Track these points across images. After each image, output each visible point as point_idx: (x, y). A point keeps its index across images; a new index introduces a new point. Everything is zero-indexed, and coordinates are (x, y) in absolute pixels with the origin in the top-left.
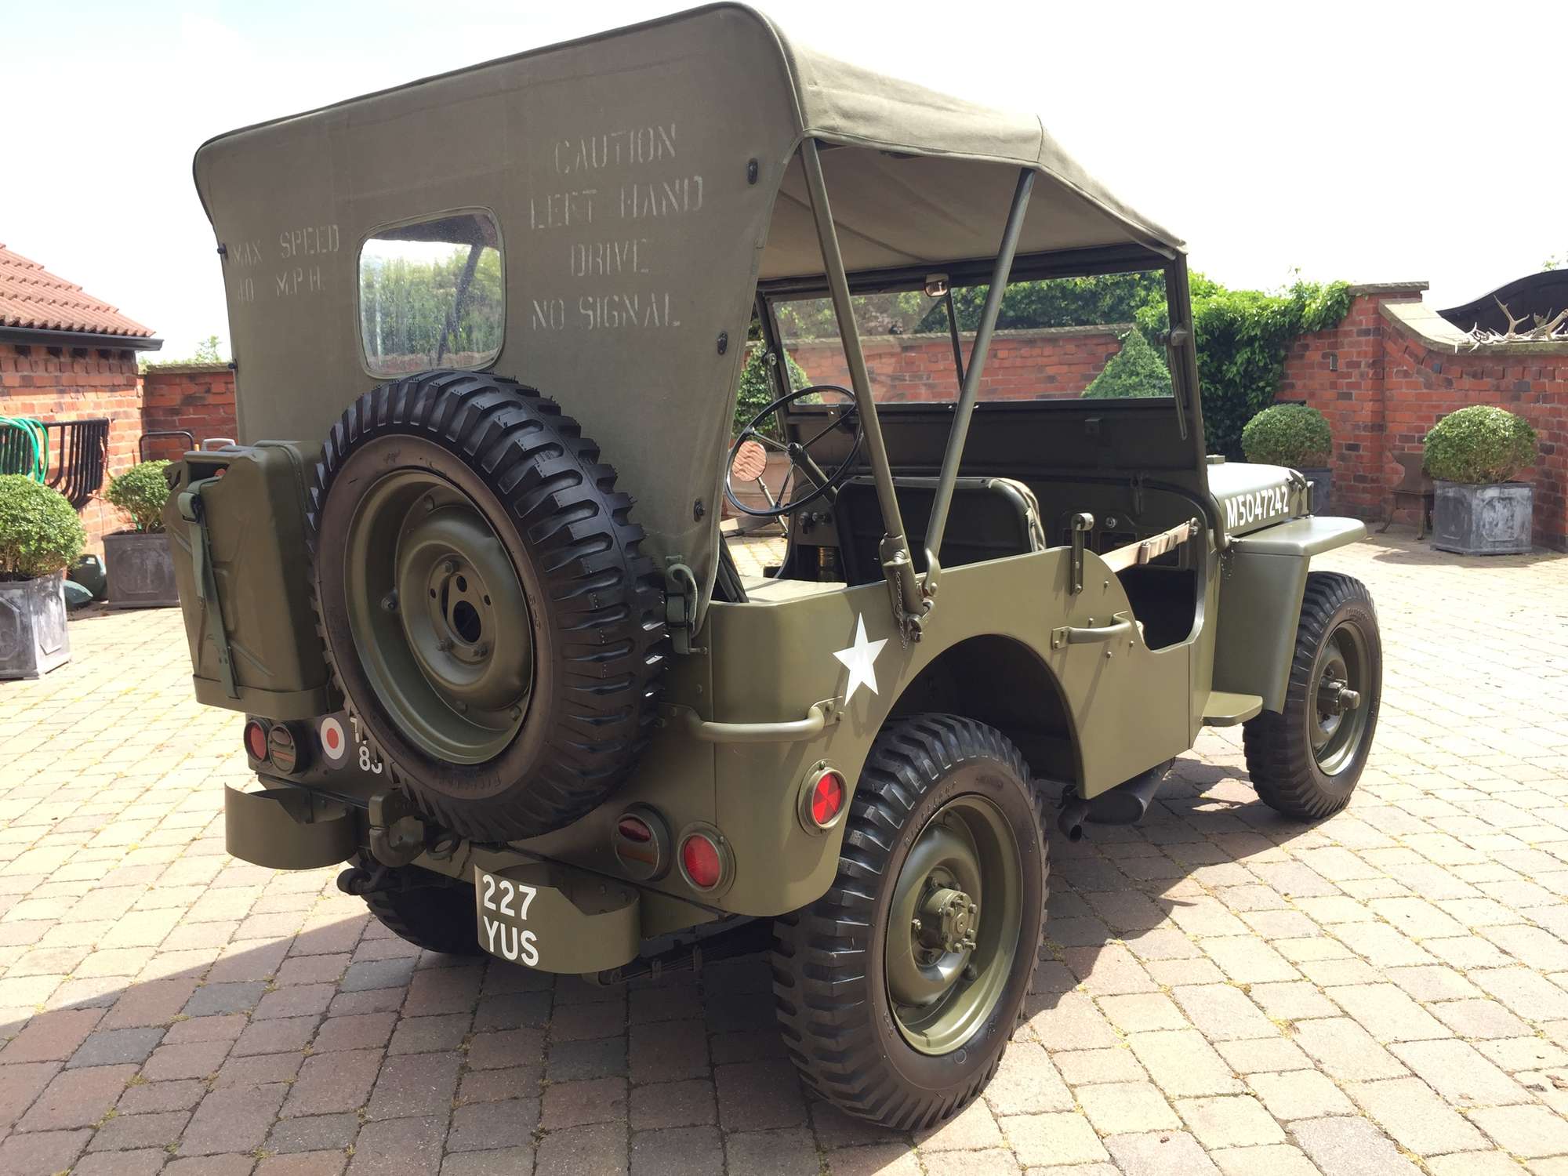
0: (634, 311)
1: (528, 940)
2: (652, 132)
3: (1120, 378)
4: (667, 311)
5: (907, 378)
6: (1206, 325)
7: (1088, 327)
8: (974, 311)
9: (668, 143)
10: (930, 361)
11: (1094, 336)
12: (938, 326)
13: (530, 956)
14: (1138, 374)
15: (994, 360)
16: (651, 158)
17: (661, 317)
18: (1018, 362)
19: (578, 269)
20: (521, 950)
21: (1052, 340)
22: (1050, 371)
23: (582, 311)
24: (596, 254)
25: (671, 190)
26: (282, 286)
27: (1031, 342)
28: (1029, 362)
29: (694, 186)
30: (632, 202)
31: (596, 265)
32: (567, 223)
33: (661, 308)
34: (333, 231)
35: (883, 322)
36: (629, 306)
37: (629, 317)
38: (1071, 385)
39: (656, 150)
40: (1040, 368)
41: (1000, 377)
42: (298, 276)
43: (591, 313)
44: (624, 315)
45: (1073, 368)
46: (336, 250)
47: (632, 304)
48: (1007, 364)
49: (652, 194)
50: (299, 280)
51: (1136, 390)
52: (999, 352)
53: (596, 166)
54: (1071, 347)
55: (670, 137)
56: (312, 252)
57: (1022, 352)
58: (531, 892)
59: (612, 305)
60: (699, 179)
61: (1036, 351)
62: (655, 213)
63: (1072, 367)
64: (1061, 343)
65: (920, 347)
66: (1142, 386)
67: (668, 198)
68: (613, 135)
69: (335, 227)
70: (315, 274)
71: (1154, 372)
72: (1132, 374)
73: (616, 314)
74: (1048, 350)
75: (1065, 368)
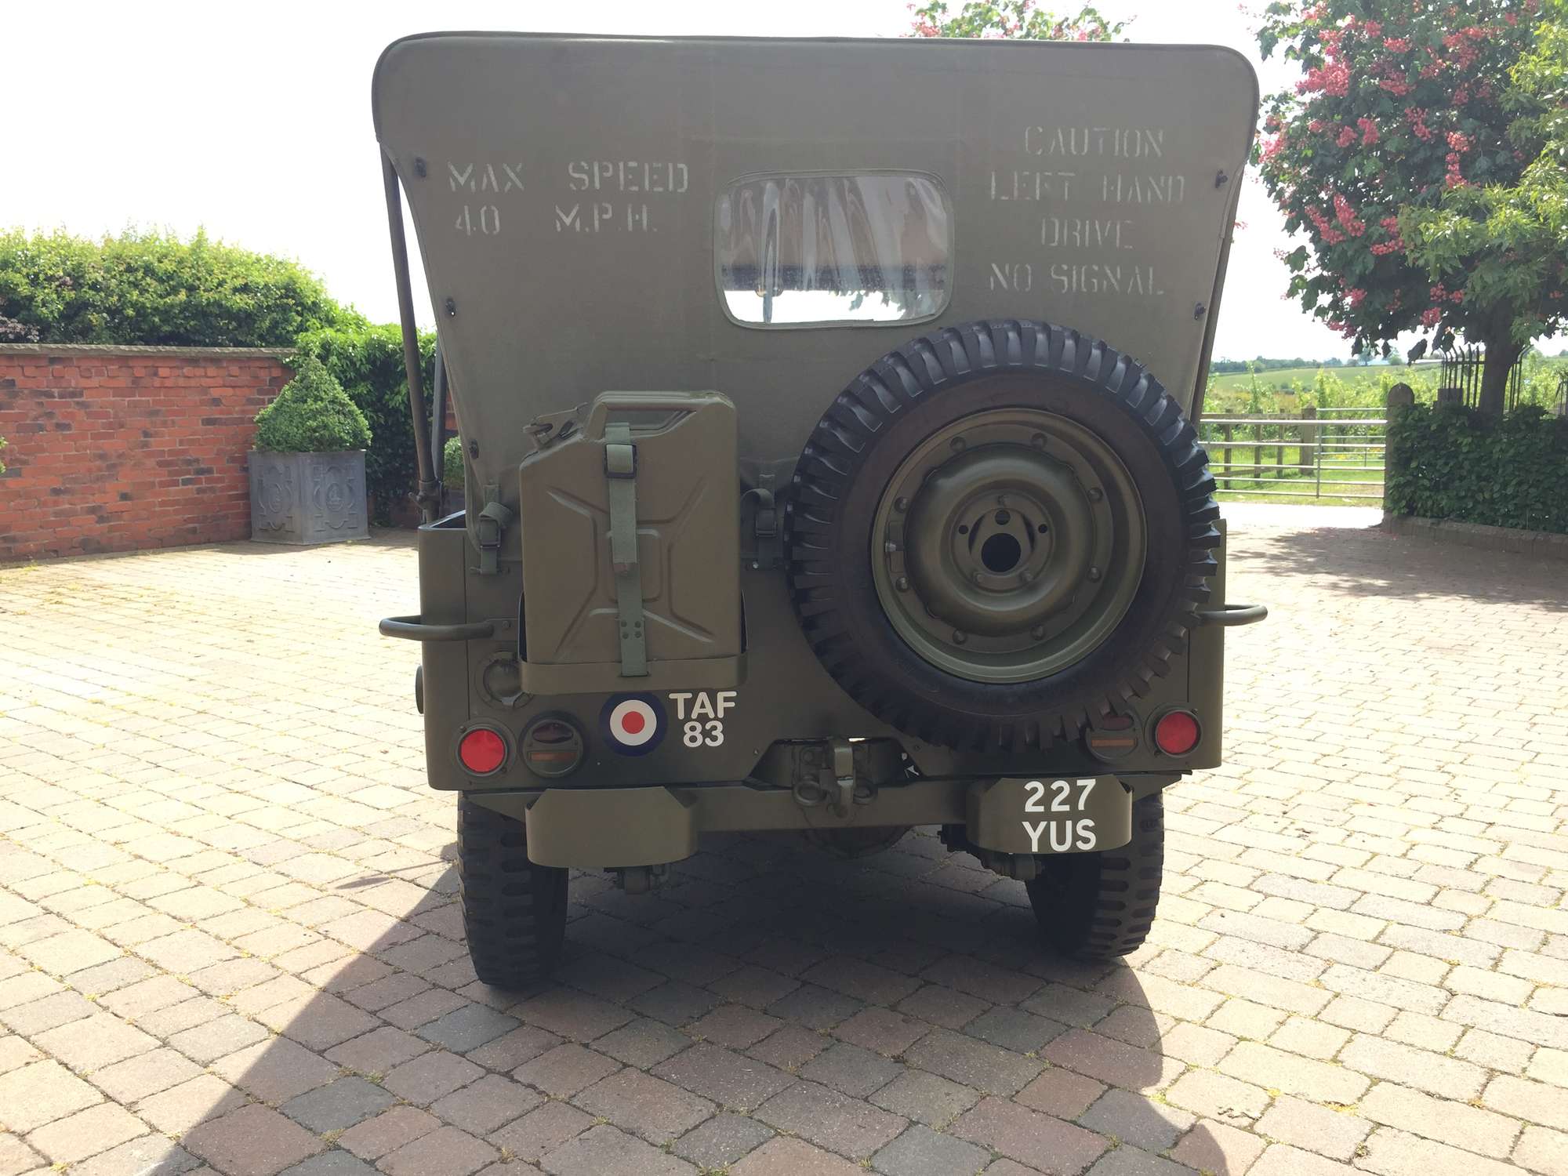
0: (1116, 280)
1: (1085, 828)
2: (1139, 134)
3: (306, 402)
4: (1151, 282)
5: (56, 395)
6: (369, 355)
7: (253, 350)
8: (120, 323)
9: (1155, 145)
10: (82, 377)
11: (259, 359)
12: (80, 337)
13: (1086, 841)
14: (322, 400)
15: (155, 378)
16: (1137, 155)
17: (1145, 287)
18: (181, 382)
19: (1050, 237)
20: (1076, 837)
21: (215, 360)
22: (215, 393)
23: (1054, 276)
24: (1072, 227)
25: (1157, 184)
26: (567, 220)
27: (193, 361)
28: (193, 382)
29: (1177, 183)
30: (1116, 188)
31: (1071, 238)
32: (1038, 198)
33: (1145, 279)
34: (678, 169)
35: (14, 328)
36: (1110, 275)
37: (1110, 285)
38: (237, 409)
39: (1143, 148)
40: (204, 390)
41: (162, 398)
42: (602, 211)
43: (1065, 279)
44: (1105, 282)
45: (238, 391)
46: (681, 190)
47: (1115, 276)
48: (168, 383)
49: (1137, 184)
50: (605, 217)
51: (323, 415)
52: (160, 369)
53: (1075, 153)
54: (234, 369)
55: (1157, 141)
56: (635, 188)
57: (185, 370)
58: (1090, 784)
59: (1090, 274)
60: (1181, 178)
61: (200, 371)
62: (1140, 200)
63: (237, 389)
64: (225, 365)
65: (70, 359)
66: (328, 411)
67: (1153, 190)
68: (1096, 129)
69: (682, 166)
71: (337, 398)
72: (317, 399)
73: (1095, 281)
74: (212, 371)
75: (230, 391)
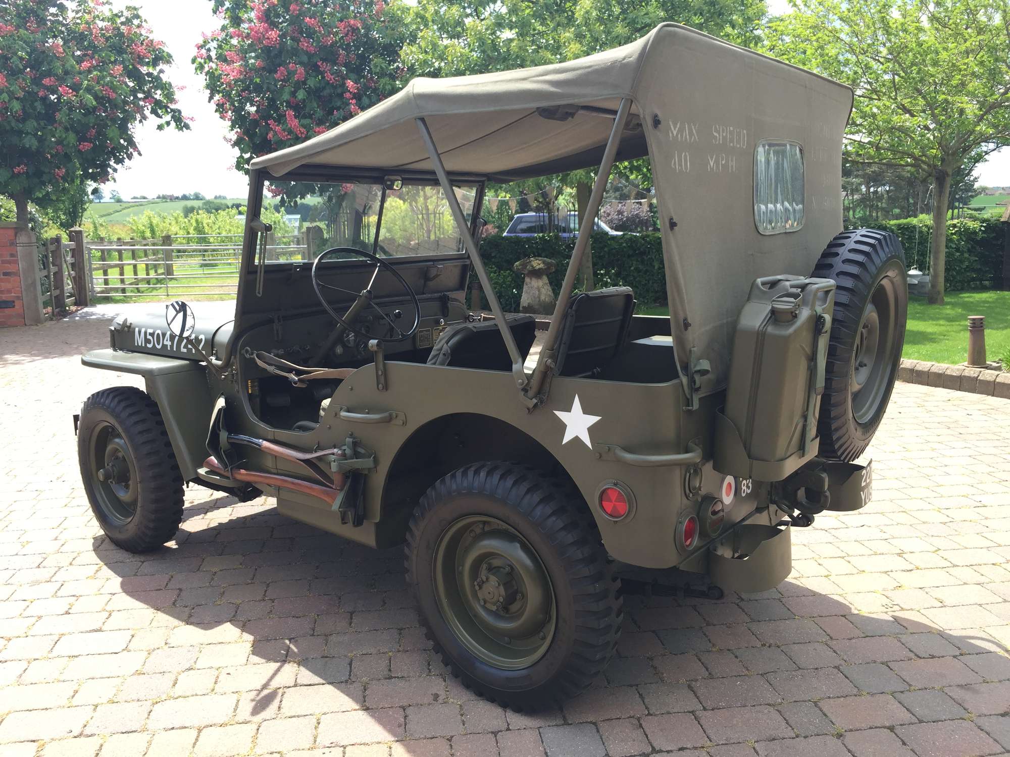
19: (823, 182)
26: (712, 164)
30: (834, 158)
32: (821, 160)
34: (744, 134)
36: (833, 203)
42: (722, 159)
44: (833, 206)
46: (745, 147)
50: (723, 162)
53: (827, 137)
56: (732, 145)
59: (830, 202)
68: (831, 126)
69: (745, 132)
70: (732, 161)
